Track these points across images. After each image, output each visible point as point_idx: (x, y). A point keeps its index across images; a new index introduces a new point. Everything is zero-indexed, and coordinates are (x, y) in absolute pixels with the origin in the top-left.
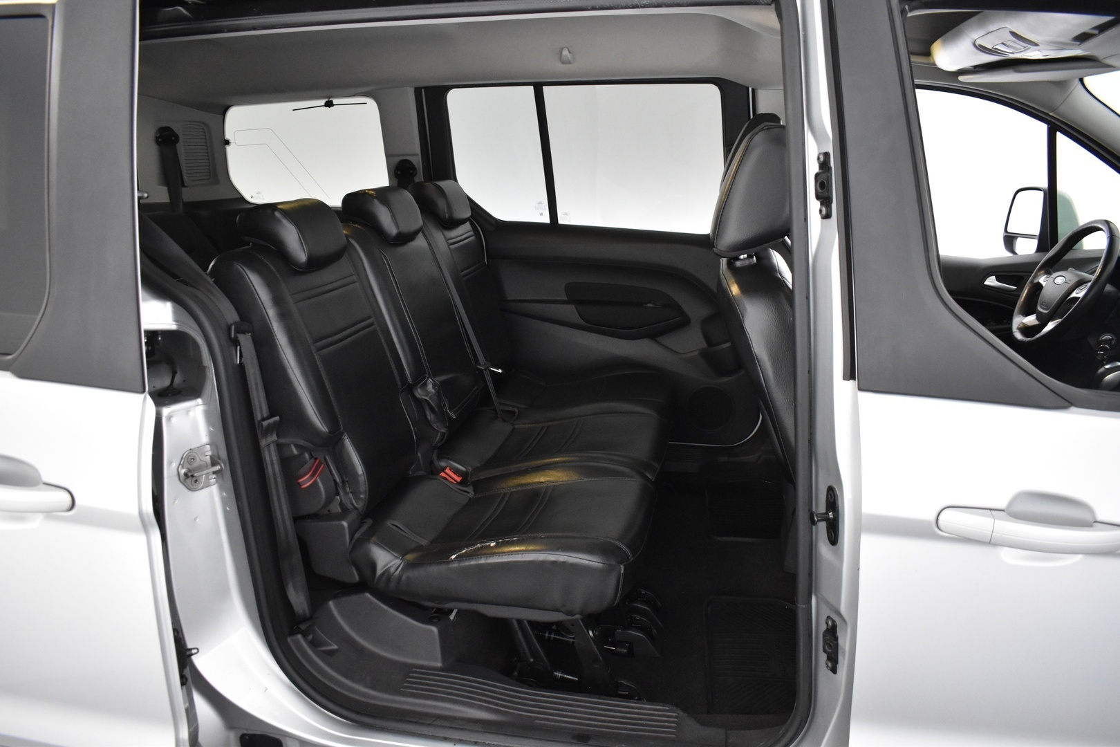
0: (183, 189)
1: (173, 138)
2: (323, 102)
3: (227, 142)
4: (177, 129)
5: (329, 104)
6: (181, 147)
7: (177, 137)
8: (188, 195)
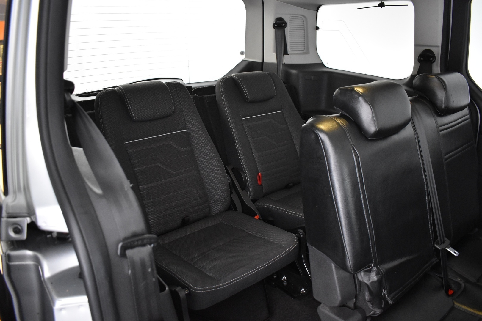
0: (285, 56)
1: (284, 25)
2: (377, 3)
3: (317, 28)
4: (287, 19)
5: (382, 5)
6: (288, 30)
7: (286, 24)
8: (288, 60)
